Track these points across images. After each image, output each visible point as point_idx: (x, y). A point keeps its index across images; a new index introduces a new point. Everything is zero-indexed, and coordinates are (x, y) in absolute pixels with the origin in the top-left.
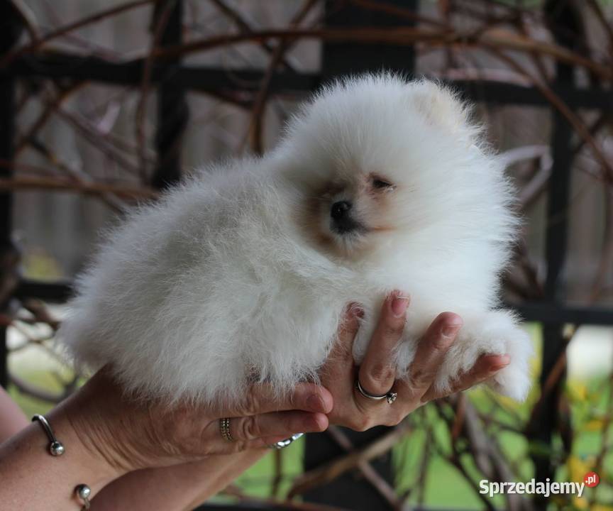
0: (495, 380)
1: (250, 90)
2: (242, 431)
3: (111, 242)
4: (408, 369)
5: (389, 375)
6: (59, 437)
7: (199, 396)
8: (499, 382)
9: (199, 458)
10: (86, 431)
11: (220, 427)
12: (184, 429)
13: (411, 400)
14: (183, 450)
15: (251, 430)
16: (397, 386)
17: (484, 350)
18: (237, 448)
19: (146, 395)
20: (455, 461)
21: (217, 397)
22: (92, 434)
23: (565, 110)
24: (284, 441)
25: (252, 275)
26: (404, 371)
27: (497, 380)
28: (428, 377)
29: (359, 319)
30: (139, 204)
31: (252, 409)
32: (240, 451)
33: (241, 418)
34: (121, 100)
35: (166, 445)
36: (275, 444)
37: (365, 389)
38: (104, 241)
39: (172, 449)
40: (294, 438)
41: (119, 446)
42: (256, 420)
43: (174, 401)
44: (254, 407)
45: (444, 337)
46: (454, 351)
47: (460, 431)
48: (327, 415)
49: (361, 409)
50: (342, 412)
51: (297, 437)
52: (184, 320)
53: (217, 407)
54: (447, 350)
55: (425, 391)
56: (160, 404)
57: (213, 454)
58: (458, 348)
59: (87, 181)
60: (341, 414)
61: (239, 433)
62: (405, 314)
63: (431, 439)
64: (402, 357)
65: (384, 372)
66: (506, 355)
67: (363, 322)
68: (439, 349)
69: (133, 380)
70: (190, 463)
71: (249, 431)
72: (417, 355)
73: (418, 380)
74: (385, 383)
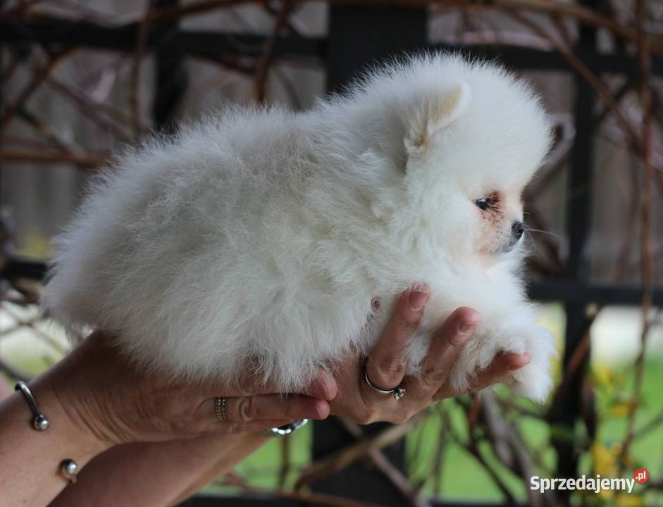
1: (252, 55)
2: (238, 412)
4: (420, 364)
5: (399, 369)
6: (44, 410)
8: (518, 380)
10: (72, 404)
11: (216, 406)
12: (177, 407)
13: (421, 399)
14: (174, 426)
15: (248, 412)
16: (407, 382)
17: (502, 348)
18: (231, 430)
20: (472, 449)
22: (79, 406)
26: (416, 366)
28: (440, 375)
32: (234, 433)
33: (238, 398)
34: (116, 67)
35: (156, 421)
37: (373, 381)
39: (162, 425)
41: (107, 419)
42: (254, 401)
45: (461, 333)
46: (470, 346)
47: (478, 416)
49: (367, 402)
54: (463, 346)
55: (436, 389)
58: (475, 344)
59: (79, 153)
60: (344, 403)
61: (235, 414)
62: (423, 308)
63: (447, 426)
65: (394, 366)
66: (526, 354)
68: (453, 345)
71: (246, 413)
72: (430, 350)
73: (431, 376)
74: (394, 377)
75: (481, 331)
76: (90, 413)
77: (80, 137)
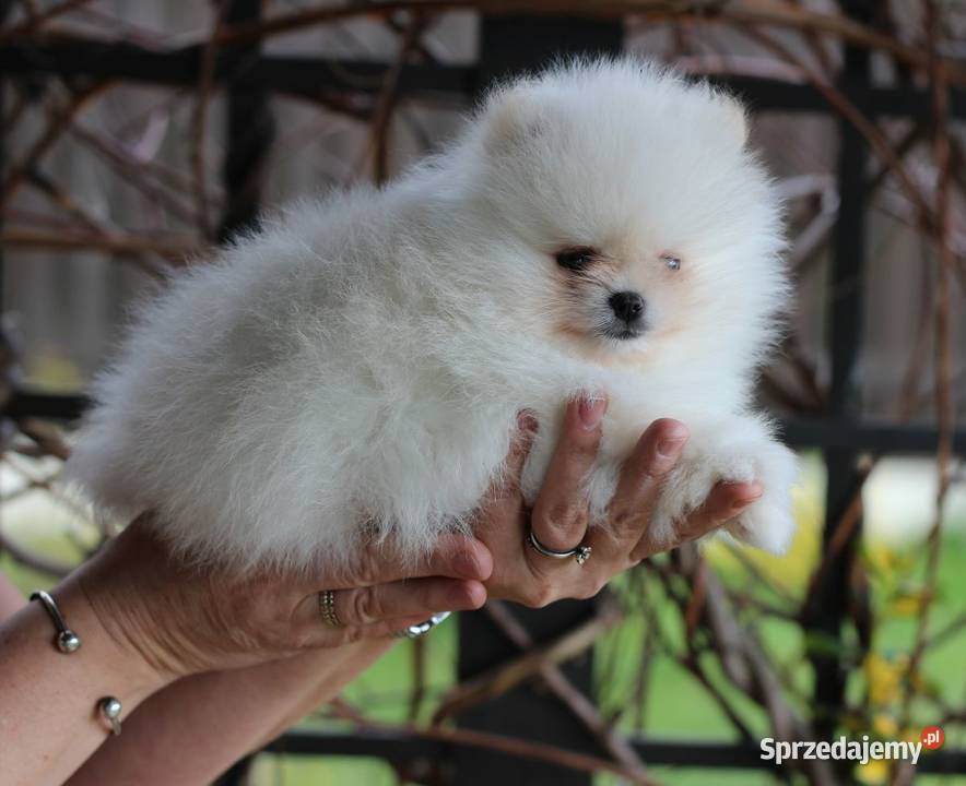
0: (739, 523)
1: (371, 91)
2: (353, 610)
3: (147, 321)
4: (606, 509)
5: (579, 519)
6: (72, 624)
7: (288, 559)
8: (746, 527)
9: (288, 654)
10: (113, 615)
11: (320, 605)
12: (264, 608)
13: (614, 557)
14: (263, 641)
15: (368, 609)
16: (592, 537)
17: (721, 476)
18: (346, 638)
19: (206, 558)
20: (691, 665)
21: (315, 558)
22: (123, 619)
23: (858, 119)
24: (419, 626)
25: (369, 380)
26: (600, 511)
27: (743, 522)
28: (638, 520)
29: (532, 433)
30: (187, 262)
31: (368, 576)
32: (351, 641)
33: (351, 590)
34: (170, 110)
35: (236, 634)
36: (406, 631)
37: (542, 543)
38: (134, 320)
39: (246, 639)
40: (435, 620)
41: (165, 635)
42: (375, 593)
43: (249, 566)
44: (372, 573)
45: (661, 457)
46: (675, 478)
47: (699, 617)
48: (483, 583)
49: (538, 574)
50: (506, 578)
51: (441, 620)
52: (261, 448)
53: (315, 575)
54: (665, 476)
55: (633, 543)
56: (227, 568)
57: (310, 648)
58: (683, 472)
59: (117, 235)
60: (506, 582)
61: (349, 615)
62: (601, 424)
63: (654, 630)
64: (597, 489)
65: (571, 515)
66: (755, 482)
67: (537, 438)
68: (653, 476)
69: (185, 534)
70: (275, 662)
71: (365, 611)
72: (620, 487)
73: (624, 525)
74: (572, 532)
75: (690, 453)
76: (139, 628)
77: (117, 210)
